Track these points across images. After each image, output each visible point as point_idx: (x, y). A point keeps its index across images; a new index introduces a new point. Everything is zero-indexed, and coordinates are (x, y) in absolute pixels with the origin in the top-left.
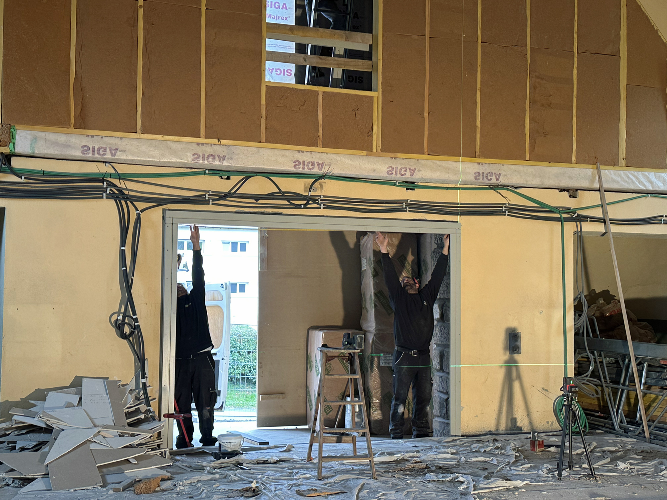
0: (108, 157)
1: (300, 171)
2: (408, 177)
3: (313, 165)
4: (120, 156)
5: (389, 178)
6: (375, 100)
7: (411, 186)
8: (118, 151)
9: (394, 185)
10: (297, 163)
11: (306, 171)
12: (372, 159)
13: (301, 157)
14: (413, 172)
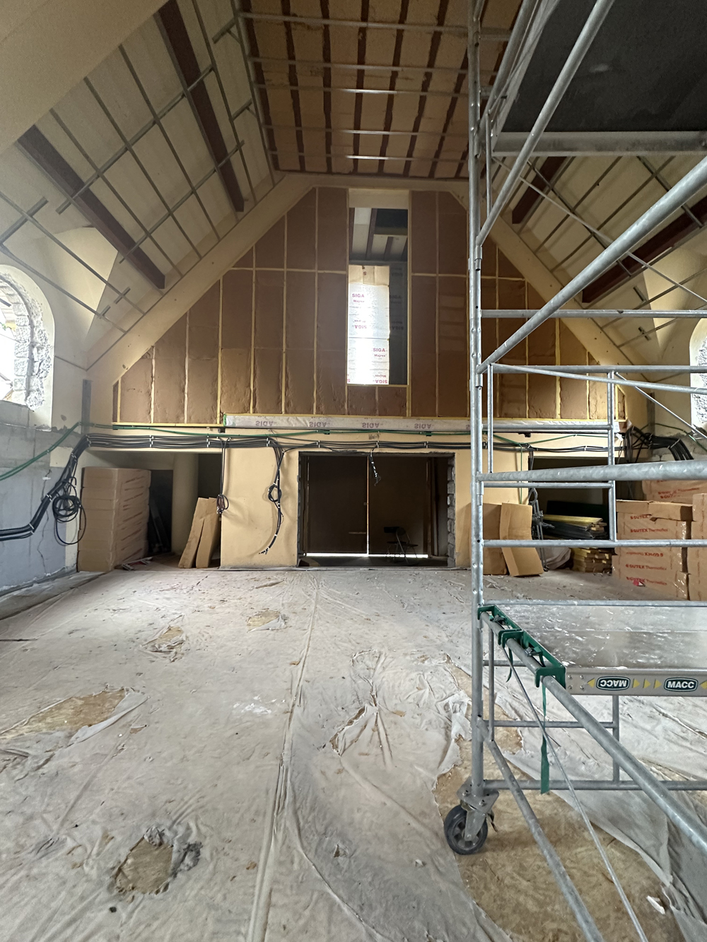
0: (268, 425)
1: (366, 428)
2: (427, 429)
3: (373, 424)
4: (274, 425)
5: (416, 430)
6: (407, 389)
7: (429, 433)
8: (273, 423)
9: (419, 434)
10: (364, 424)
11: (369, 428)
12: (406, 420)
13: (366, 421)
14: (429, 426)
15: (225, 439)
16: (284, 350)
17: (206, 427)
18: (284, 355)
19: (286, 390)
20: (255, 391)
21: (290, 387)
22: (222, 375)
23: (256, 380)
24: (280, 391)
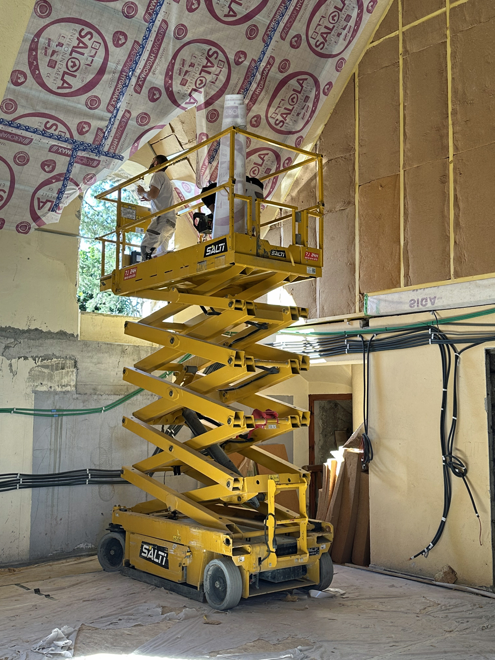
4: (438, 304)
8: (436, 299)
15: (368, 337)
16: (451, 158)
17: (342, 321)
18: (451, 166)
19: (455, 232)
20: (406, 245)
21: (462, 224)
22: (360, 230)
23: (408, 226)
24: (448, 238)
